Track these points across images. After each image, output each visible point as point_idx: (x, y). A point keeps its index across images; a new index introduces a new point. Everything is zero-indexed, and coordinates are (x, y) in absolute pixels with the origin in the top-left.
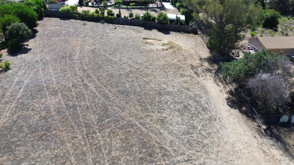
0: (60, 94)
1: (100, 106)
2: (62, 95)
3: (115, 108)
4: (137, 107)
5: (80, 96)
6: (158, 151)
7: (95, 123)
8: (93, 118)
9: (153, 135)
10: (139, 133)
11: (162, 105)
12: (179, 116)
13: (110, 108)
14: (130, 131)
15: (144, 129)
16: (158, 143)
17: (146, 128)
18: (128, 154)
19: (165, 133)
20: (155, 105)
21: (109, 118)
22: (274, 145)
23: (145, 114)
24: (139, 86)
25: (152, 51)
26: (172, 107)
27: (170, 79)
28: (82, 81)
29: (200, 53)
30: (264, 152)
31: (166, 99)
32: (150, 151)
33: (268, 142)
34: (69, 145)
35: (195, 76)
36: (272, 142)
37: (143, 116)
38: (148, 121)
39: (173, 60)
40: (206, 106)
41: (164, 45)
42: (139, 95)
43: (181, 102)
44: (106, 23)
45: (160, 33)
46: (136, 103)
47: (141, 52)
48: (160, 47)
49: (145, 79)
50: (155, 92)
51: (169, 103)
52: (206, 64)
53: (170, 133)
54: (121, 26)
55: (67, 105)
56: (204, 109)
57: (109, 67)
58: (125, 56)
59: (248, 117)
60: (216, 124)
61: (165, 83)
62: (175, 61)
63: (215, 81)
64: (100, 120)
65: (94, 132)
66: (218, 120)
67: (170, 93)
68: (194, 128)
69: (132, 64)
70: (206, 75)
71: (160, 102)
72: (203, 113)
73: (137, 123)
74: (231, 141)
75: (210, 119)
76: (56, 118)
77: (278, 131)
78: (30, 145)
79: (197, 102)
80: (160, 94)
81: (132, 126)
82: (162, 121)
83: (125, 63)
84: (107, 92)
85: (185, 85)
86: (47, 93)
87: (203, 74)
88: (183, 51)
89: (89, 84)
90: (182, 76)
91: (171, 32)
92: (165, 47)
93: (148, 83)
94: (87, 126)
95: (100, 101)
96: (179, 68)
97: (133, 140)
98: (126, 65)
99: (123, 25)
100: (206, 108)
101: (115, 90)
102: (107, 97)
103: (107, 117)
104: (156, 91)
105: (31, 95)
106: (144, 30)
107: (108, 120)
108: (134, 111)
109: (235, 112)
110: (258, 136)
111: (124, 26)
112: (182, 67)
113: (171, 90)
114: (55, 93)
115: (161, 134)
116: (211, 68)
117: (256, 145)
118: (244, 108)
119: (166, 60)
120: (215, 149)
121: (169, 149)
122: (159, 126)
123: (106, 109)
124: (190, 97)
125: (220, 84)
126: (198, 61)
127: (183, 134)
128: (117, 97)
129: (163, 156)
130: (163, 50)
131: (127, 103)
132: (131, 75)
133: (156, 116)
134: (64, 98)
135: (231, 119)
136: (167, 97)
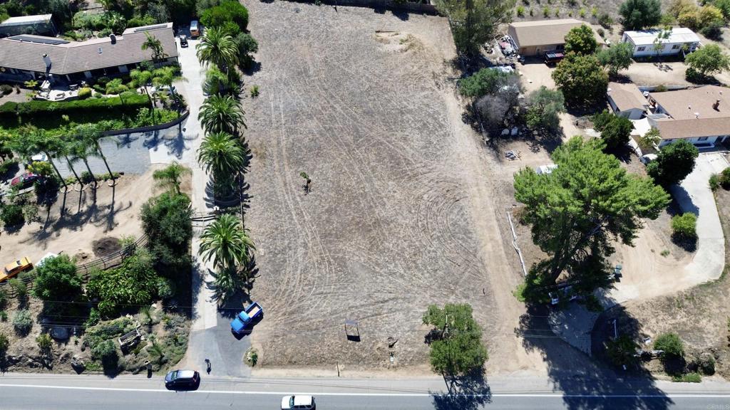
0: (315, 118)
1: (351, 127)
2: (317, 118)
3: (364, 129)
4: (383, 127)
5: (332, 119)
6: (403, 161)
7: (352, 142)
8: (350, 138)
9: (398, 151)
10: (388, 149)
11: (404, 124)
12: (418, 134)
13: (360, 129)
14: (380, 148)
15: (391, 146)
16: (403, 156)
19: (408, 148)
20: (398, 125)
22: (489, 153)
23: (391, 133)
24: (382, 105)
25: (388, 54)
26: (413, 125)
27: (411, 94)
28: (328, 102)
29: (445, 52)
30: (481, 158)
31: (407, 117)
32: (397, 161)
33: (487, 150)
34: (339, 160)
35: (436, 88)
36: (489, 151)
37: (388, 135)
38: (393, 139)
39: (413, 67)
40: (443, 123)
41: (402, 42)
42: (384, 115)
43: (421, 120)
45: (396, 17)
46: (382, 123)
47: (378, 58)
48: (398, 47)
49: (386, 96)
50: (397, 111)
51: (410, 122)
52: (449, 70)
53: (411, 148)
54: (344, 7)
55: (325, 128)
56: (441, 126)
57: (348, 83)
58: (360, 66)
59: (477, 131)
60: (449, 139)
61: (406, 100)
62: (415, 68)
63: (455, 93)
64: (355, 140)
65: (354, 150)
66: (451, 136)
67: (410, 112)
68: (431, 143)
69: (370, 77)
70: (447, 87)
71: (402, 121)
72: (439, 129)
73: (385, 141)
74: (458, 151)
75: (445, 135)
76: (321, 139)
77: (498, 142)
79: (435, 119)
80: (402, 113)
81: (381, 144)
82: (405, 139)
83: (362, 77)
84: (354, 113)
85: (426, 101)
86: (304, 117)
87: (444, 85)
88: (425, 50)
89: (335, 106)
90: (423, 89)
91: (410, 15)
92: (404, 46)
93: (389, 101)
94: (347, 145)
95: (351, 123)
96: (420, 79)
97: (384, 155)
98: (364, 79)
99: (346, 6)
100: (443, 125)
101: (360, 111)
102: (355, 119)
103: (360, 137)
104: (398, 109)
105: (292, 120)
106: (375, 14)
107: (360, 140)
108: (381, 131)
109: (468, 127)
110: (480, 147)
112: (423, 77)
113: (412, 107)
114: (310, 117)
115: (405, 149)
116: (454, 77)
117: (476, 153)
118: (476, 123)
119: (406, 68)
120: (445, 158)
121: (411, 159)
122: (403, 144)
123: (357, 131)
124: (429, 115)
125: (460, 97)
126: (441, 66)
127: (422, 148)
128: (364, 118)
129: (407, 164)
130: (402, 51)
131: (373, 123)
132: (371, 92)
133: (399, 134)
134: (320, 122)
135: (462, 134)
136: (409, 116)
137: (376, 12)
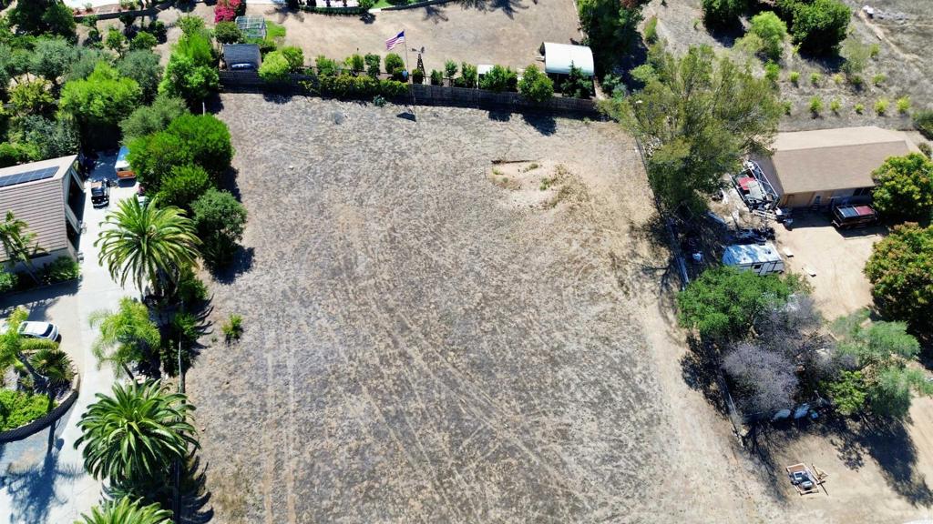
0: (364, 389)
1: (445, 407)
2: (369, 389)
3: (473, 409)
4: (513, 403)
5: (403, 387)
6: (563, 502)
7: (447, 450)
8: (441, 439)
9: (551, 470)
10: (526, 466)
11: (559, 394)
12: (593, 420)
13: (464, 412)
14: (510, 464)
15: (534, 458)
16: (562, 486)
17: (538, 454)
18: (516, 514)
19: (571, 461)
20: (547, 396)
21: (468, 437)
22: (753, 472)
23: (532, 419)
24: (509, 342)
25: (518, 215)
26: (579, 396)
27: (569, 312)
28: (395, 342)
29: (632, 205)
30: (736, 488)
31: (565, 375)
32: (549, 503)
33: (746, 464)
34: (417, 505)
35: (619, 294)
36: (750, 466)
37: (527, 424)
38: (538, 437)
39: (570, 242)
40: (642, 387)
41: (546, 183)
42: (514, 371)
43: (596, 382)
44: (388, 104)
45: (532, 128)
46: (510, 392)
47: (499, 225)
48: (538, 196)
49: (519, 320)
50: (543, 358)
51: (573, 387)
52: (644, 248)
53: (580, 462)
54: (430, 108)
55: (386, 414)
56: (641, 396)
57: (438, 290)
58: (463, 246)
59: (719, 408)
60: (660, 432)
61: (560, 328)
62: (575, 246)
63: (661, 306)
64: (454, 444)
65: (450, 473)
66: (663, 422)
67: (570, 359)
68: (621, 445)
69: (483, 274)
70: (642, 290)
71: (555, 385)
72: (637, 407)
73: (520, 444)
74: (683, 469)
75: (652, 421)
76: (377, 449)
77: (767, 439)
78: (355, 512)
79: (626, 377)
80: (554, 362)
81: (512, 450)
82: (563, 435)
83: (467, 273)
84: (451, 369)
85: (602, 328)
86: (340, 388)
87: (637, 286)
88: (593, 201)
89: (410, 351)
90: (594, 297)
91: (558, 121)
92: (549, 194)
93: (525, 333)
94: (436, 461)
95: (443, 397)
96: (585, 271)
97: (519, 485)
98: (470, 279)
99: (433, 105)
100: (644, 394)
101: (463, 362)
102: (453, 384)
103: (465, 436)
104: (544, 353)
105: (313, 398)
106: (491, 122)
107: (466, 443)
108: (510, 415)
109: (697, 396)
110: (730, 455)
111: (436, 109)
112: (592, 267)
113: (574, 347)
114: (354, 388)
115: (564, 464)
116: (654, 264)
117: (724, 474)
118: (713, 387)
119: (556, 248)
120: (657, 491)
121: (581, 496)
122: (560, 448)
123: (457, 416)
124: (612, 367)
125: (671, 316)
126: (627, 239)
127: (604, 462)
128: (472, 381)
129: (572, 511)
130: (547, 205)
131: (493, 394)
132: (487, 312)
133: (551, 422)
134: (376, 398)
135: (687, 416)
136: (568, 369)
137: (492, 117)
